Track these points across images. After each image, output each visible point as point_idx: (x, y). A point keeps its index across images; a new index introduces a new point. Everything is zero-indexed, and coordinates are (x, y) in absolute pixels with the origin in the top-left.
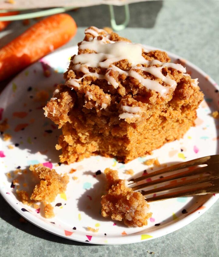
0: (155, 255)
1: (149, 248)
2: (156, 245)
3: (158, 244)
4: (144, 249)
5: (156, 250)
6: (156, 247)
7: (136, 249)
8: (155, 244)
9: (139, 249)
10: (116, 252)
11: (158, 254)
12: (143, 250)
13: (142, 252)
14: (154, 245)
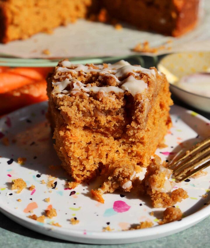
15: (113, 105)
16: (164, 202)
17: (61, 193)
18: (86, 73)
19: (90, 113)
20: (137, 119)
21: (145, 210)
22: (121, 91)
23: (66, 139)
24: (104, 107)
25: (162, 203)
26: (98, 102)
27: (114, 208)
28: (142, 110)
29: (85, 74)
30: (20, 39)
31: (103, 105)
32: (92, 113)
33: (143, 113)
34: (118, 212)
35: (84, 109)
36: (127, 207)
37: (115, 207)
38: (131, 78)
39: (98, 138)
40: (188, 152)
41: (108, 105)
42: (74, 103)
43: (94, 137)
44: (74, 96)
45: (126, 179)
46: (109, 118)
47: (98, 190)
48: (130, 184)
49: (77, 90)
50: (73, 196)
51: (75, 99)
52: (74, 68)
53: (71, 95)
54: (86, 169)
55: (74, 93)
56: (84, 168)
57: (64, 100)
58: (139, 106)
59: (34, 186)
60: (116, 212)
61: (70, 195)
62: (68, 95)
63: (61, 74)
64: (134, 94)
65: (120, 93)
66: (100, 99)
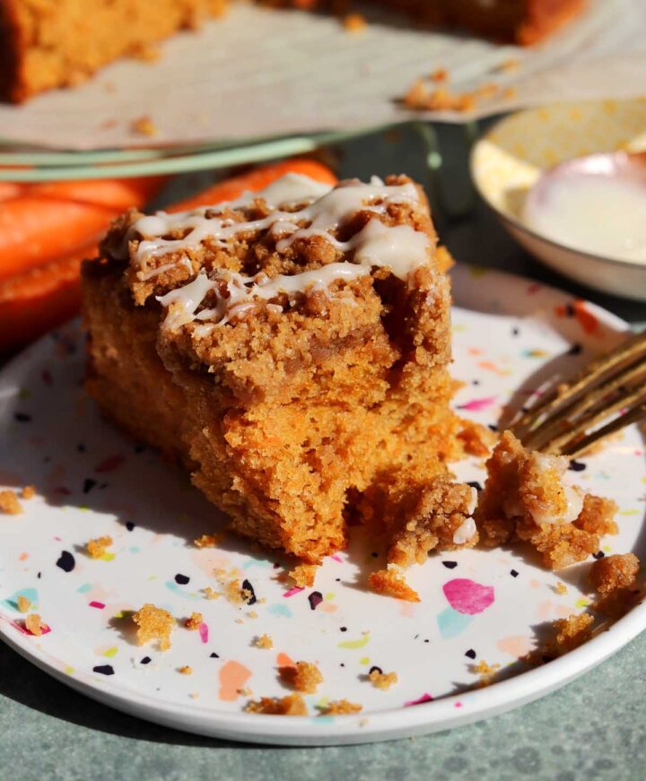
0: (634, 733)
1: (610, 717)
2: (633, 709)
3: (637, 705)
4: (597, 719)
5: (635, 721)
6: (634, 713)
7: (571, 722)
8: (629, 707)
9: (579, 720)
10: (508, 731)
11: (641, 732)
12: (594, 724)
13: (591, 729)
14: (627, 709)
15: (357, 319)
16: (574, 548)
17: (283, 611)
18: (224, 241)
19: (302, 358)
20: (430, 341)
21: (535, 584)
22: (362, 271)
23: (251, 451)
24: (337, 333)
25: (569, 551)
26: (318, 322)
27: (453, 606)
28: (439, 311)
29: (223, 245)
30: (64, 85)
31: (335, 327)
32: (308, 356)
33: (444, 321)
34: (472, 614)
35: (289, 352)
36: (486, 593)
37: (455, 602)
38: (375, 228)
39: (325, 422)
40: (564, 388)
41: (346, 325)
42: (255, 344)
43: (313, 420)
44: (242, 321)
45: (457, 516)
46: (349, 357)
47: (388, 569)
48: (472, 528)
49: (245, 302)
50: (319, 607)
51: (251, 330)
52: (181, 234)
53: (234, 323)
54: (321, 520)
55: (240, 312)
56: (317, 517)
57: (220, 342)
58: (428, 303)
59: (200, 615)
60: (466, 616)
61: (313, 608)
62: (223, 322)
63: (158, 263)
64: (400, 273)
65: (362, 280)
66: (324, 313)
